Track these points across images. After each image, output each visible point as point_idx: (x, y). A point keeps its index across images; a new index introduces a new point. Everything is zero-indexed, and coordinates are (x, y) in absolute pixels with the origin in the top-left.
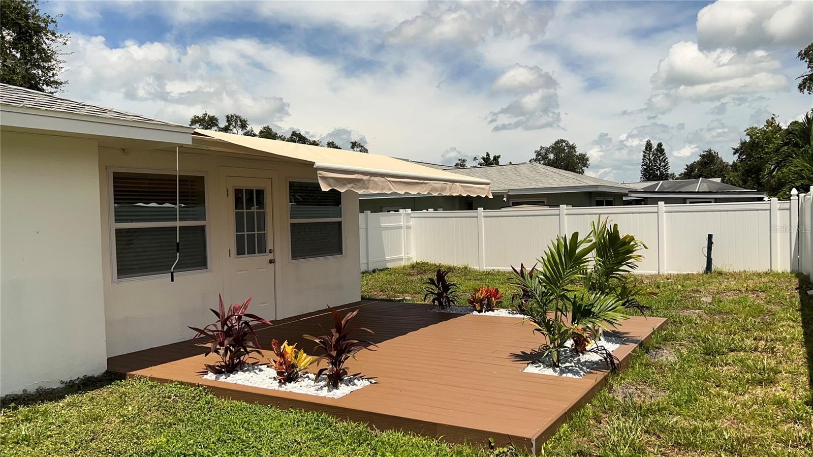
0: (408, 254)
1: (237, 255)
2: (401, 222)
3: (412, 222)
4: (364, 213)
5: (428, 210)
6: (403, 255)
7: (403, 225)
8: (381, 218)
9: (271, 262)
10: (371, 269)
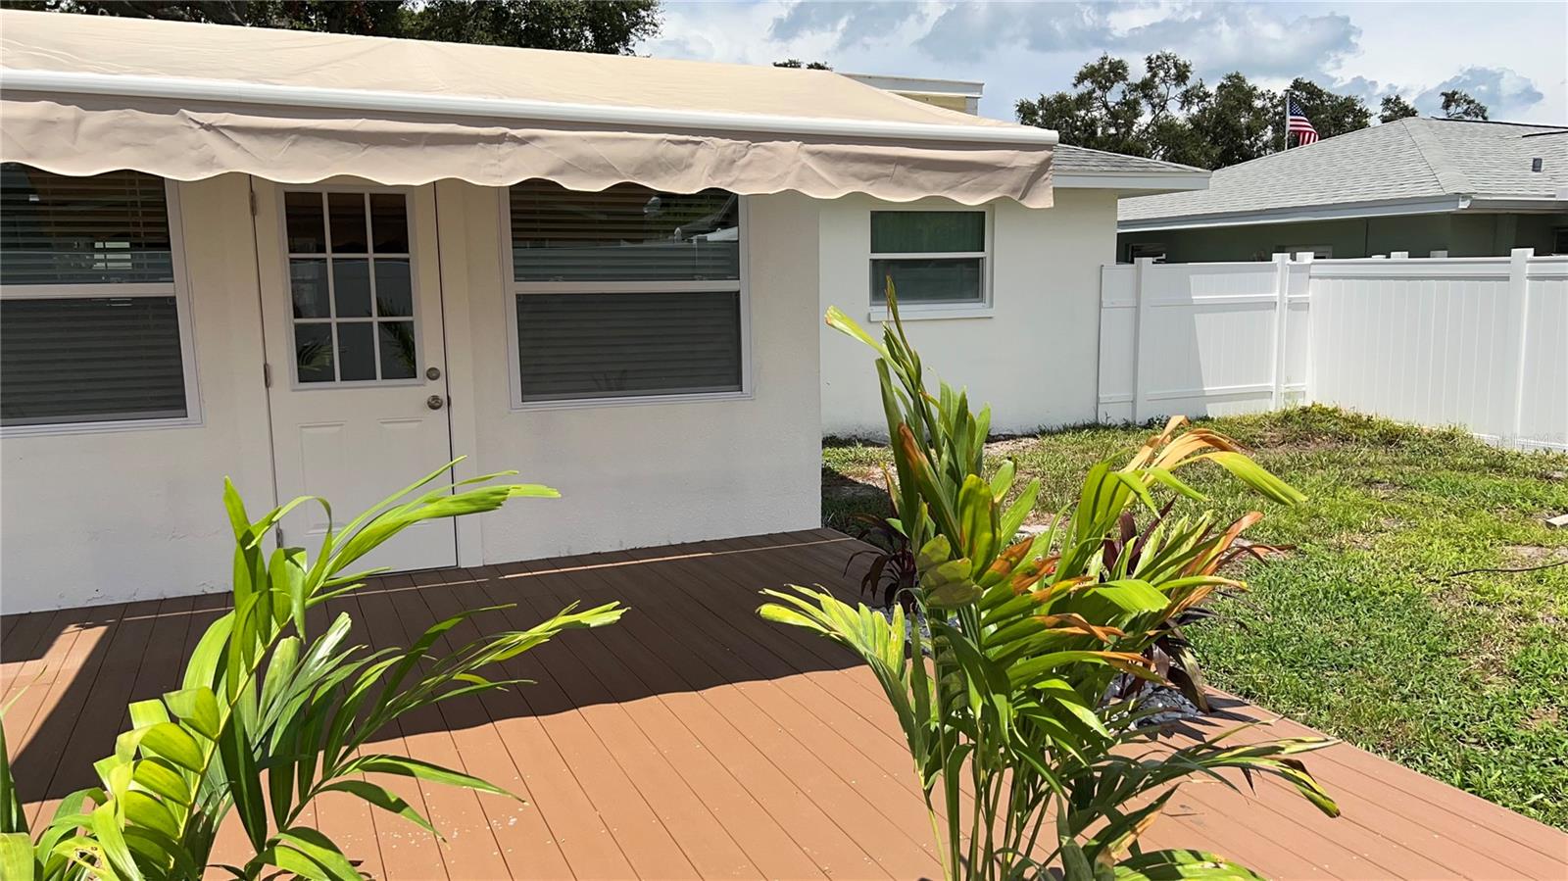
0: (1288, 381)
1: (300, 381)
2: (1275, 292)
3: (1313, 291)
4: (1132, 262)
5: (1389, 257)
6: (1272, 384)
7: (1277, 300)
8: (1192, 278)
9: (434, 404)
10: (1142, 418)
